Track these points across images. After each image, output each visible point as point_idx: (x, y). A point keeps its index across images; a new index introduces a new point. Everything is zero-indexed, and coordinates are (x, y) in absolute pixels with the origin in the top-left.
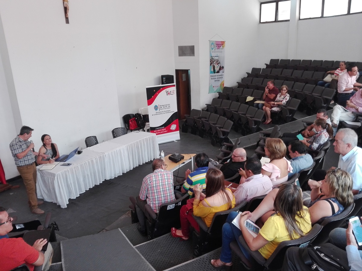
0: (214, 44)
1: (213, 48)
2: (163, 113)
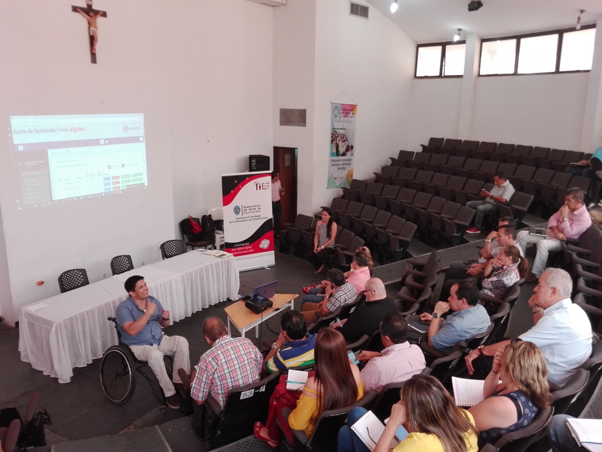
0: (339, 108)
1: (336, 114)
2: (248, 219)
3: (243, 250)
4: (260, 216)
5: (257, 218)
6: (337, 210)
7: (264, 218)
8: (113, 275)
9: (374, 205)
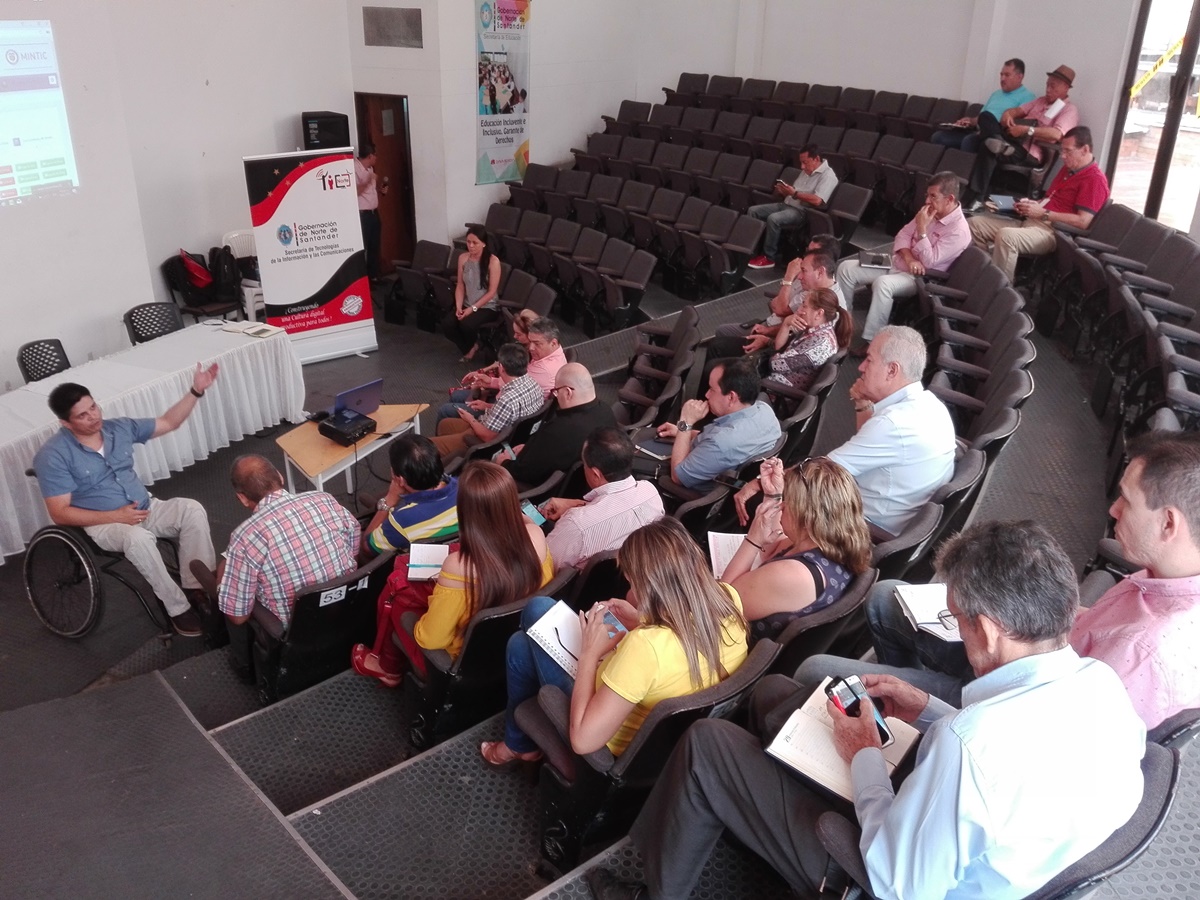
1: (486, 21)
2: (311, 253)
3: (306, 320)
4: (337, 246)
5: (330, 250)
6: (500, 231)
7: (345, 251)
8: (27, 382)
9: (573, 217)
